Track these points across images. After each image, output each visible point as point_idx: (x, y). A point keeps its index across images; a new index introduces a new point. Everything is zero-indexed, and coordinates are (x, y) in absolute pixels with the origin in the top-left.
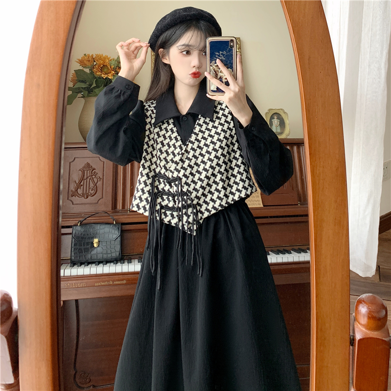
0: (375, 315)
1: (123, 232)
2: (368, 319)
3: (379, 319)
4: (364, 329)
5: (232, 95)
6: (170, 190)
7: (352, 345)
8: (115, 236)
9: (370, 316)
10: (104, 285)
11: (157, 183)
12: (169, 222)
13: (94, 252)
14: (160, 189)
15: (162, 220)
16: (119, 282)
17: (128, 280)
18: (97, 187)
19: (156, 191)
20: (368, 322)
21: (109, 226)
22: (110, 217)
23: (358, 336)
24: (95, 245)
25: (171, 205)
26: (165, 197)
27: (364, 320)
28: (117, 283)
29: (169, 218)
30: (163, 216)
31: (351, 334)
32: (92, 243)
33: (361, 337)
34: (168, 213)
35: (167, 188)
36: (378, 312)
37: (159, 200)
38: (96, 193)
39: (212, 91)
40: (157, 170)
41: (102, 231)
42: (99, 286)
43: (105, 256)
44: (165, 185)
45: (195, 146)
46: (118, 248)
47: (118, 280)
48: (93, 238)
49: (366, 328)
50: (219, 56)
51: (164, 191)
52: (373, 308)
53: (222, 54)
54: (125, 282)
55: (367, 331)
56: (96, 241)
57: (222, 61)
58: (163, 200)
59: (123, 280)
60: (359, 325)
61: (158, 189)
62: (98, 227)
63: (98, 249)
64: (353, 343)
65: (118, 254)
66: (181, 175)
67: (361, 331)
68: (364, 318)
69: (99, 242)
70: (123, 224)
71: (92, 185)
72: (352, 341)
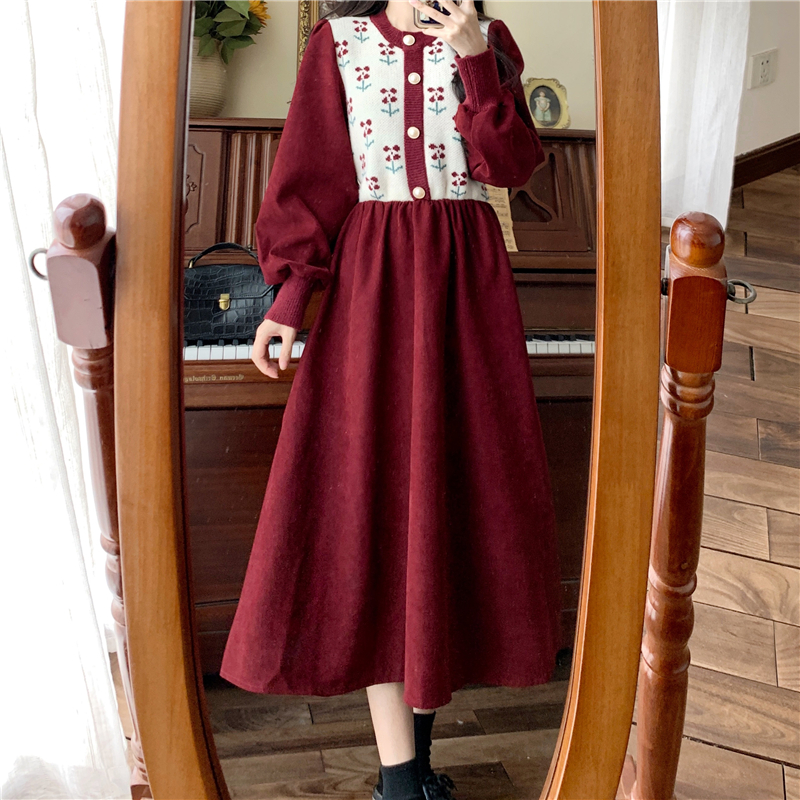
0: (704, 240)
2: (692, 246)
3: (710, 248)
4: (684, 265)
7: (665, 294)
9: (695, 241)
16: (230, 378)
20: (691, 252)
23: (674, 275)
27: (685, 251)
28: (226, 378)
33: (679, 276)
36: (709, 236)
47: (229, 374)
49: (689, 263)
52: (700, 228)
54: (241, 378)
55: (689, 267)
59: (237, 374)
60: (677, 258)
64: (666, 288)
67: (680, 266)
68: (684, 244)
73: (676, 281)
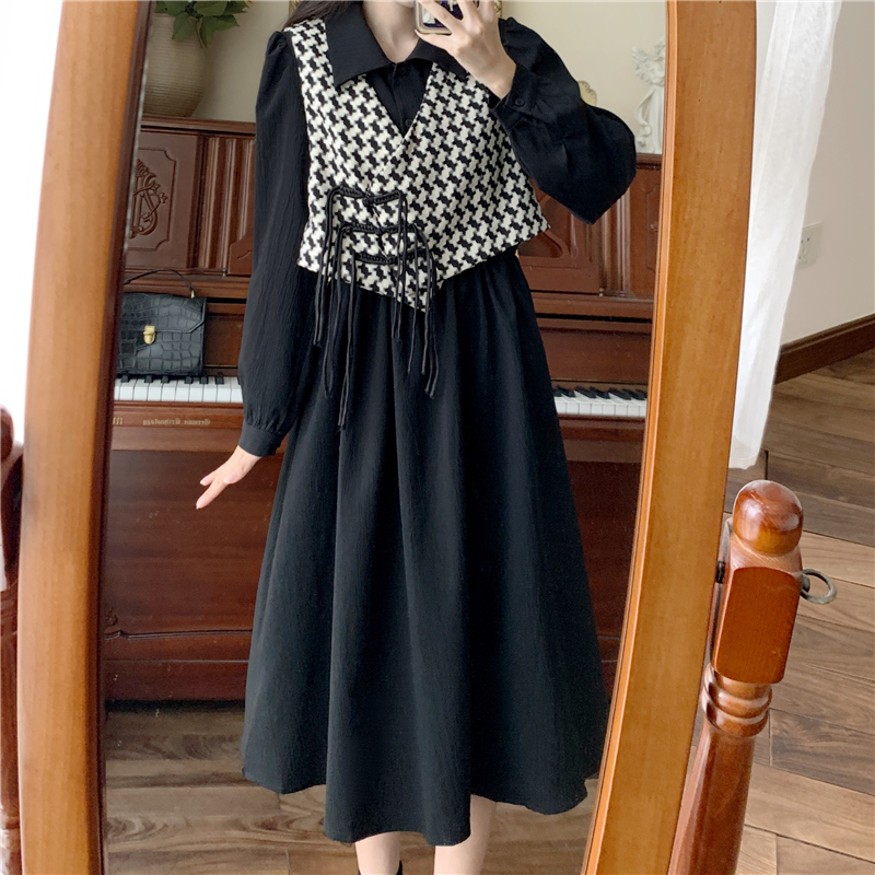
0: (777, 523)
1: (209, 316)
2: (761, 530)
3: (784, 533)
4: (749, 550)
5: (465, 41)
6: (371, 220)
7: (720, 582)
8: (192, 324)
9: (766, 524)
10: (162, 426)
11: (338, 206)
12: (374, 285)
13: (144, 354)
14: (346, 219)
15: (358, 283)
16: (195, 423)
17: (214, 419)
18: (156, 215)
19: (336, 222)
20: (760, 538)
21: (180, 301)
22: (183, 284)
23: (735, 563)
24: (148, 340)
25: (374, 250)
26: (358, 236)
27: (751, 532)
28: (191, 423)
29: (373, 277)
30: (360, 274)
31: (720, 559)
32: (141, 336)
33: (742, 566)
34: (371, 267)
35: (363, 216)
36: (784, 518)
37: (347, 242)
38: (154, 228)
39: (426, 24)
40: (338, 179)
41: (164, 311)
42: (151, 426)
43: (167, 365)
44: (359, 210)
45: (431, 129)
46: (197, 350)
47: (196, 418)
48: (144, 323)
49: (756, 549)
51: (357, 221)
52: (773, 508)
54: (207, 422)
55: (757, 555)
56: (149, 330)
58: (356, 242)
59: (203, 418)
60: (740, 542)
61: (341, 218)
62: (156, 301)
63: (154, 347)
64: (722, 576)
65: (195, 362)
66: (403, 187)
67: (743, 552)
68: (752, 527)
69: (156, 332)
70: (211, 300)
71: (146, 210)
72: (720, 574)
73: (737, 571)
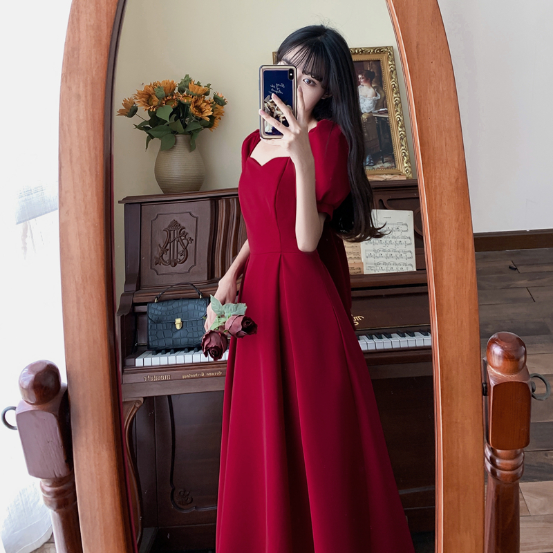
0: (512, 354)
2: (504, 360)
7: (486, 395)
20: (504, 364)
23: (493, 382)
27: (498, 362)
33: (497, 383)
36: (516, 350)
39: (267, 133)
49: (502, 372)
50: (275, 89)
52: (509, 346)
53: (279, 87)
57: (279, 95)
60: (493, 370)
67: (496, 375)
68: (499, 359)
72: (485, 390)
73: (494, 387)
